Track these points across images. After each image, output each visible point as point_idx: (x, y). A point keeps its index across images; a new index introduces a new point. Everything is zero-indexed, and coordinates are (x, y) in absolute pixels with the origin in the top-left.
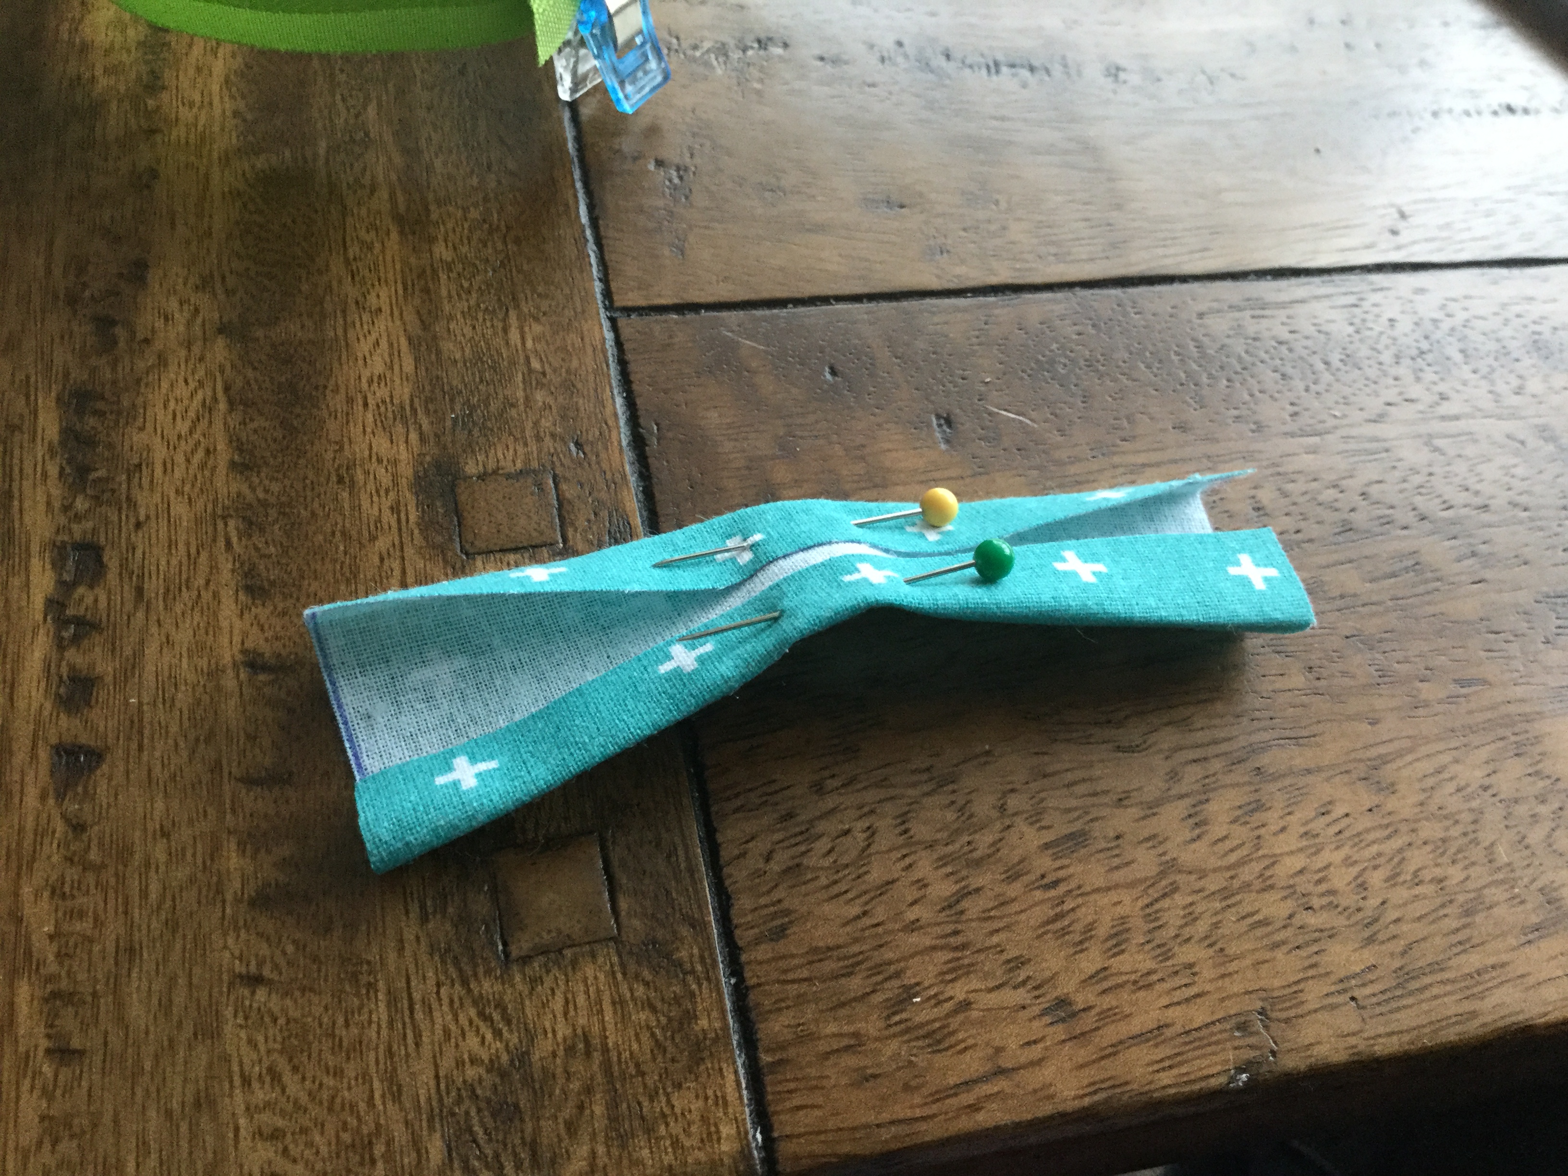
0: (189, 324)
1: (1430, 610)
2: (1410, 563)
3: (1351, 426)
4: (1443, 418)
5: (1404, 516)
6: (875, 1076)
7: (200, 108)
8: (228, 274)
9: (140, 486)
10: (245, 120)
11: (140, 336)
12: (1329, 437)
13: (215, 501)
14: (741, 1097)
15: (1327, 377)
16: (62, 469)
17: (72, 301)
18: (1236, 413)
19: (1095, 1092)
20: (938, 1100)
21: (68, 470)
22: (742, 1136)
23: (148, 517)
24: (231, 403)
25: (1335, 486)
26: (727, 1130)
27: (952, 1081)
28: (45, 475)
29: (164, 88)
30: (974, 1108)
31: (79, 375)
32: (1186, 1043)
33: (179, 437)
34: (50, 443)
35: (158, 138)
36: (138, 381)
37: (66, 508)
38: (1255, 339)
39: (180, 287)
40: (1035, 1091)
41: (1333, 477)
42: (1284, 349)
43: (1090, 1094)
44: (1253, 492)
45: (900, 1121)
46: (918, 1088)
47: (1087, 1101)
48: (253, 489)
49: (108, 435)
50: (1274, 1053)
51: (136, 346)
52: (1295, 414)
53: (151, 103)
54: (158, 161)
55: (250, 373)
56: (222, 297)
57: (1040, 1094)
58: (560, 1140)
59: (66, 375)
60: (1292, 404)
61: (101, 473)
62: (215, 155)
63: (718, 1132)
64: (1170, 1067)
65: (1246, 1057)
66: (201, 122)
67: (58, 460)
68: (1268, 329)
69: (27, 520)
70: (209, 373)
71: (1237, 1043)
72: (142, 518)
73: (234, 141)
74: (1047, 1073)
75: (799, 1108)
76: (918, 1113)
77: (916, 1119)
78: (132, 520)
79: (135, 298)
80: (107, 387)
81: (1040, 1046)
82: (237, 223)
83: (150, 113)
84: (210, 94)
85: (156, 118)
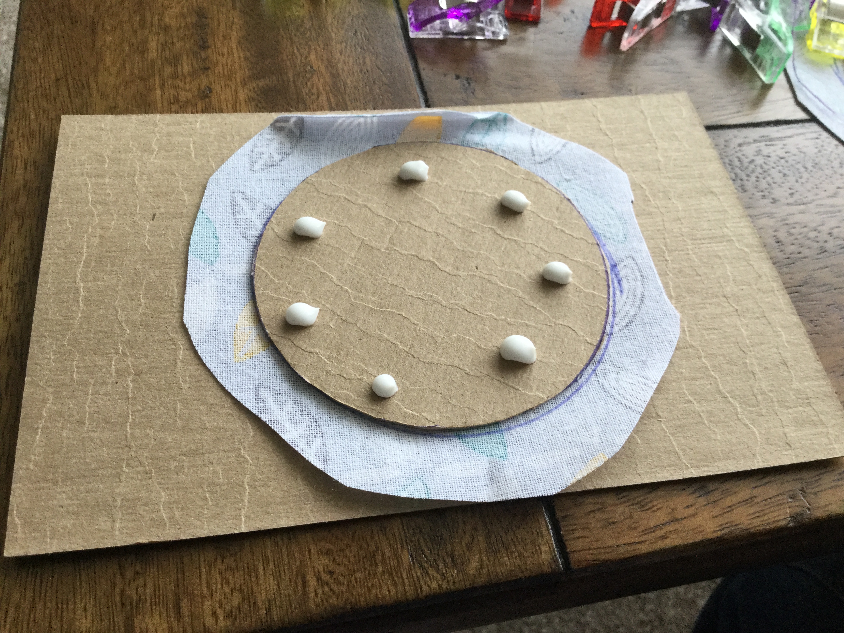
3: (820, 199)
6: (614, 523)
7: (228, 56)
10: (251, 62)
12: (810, 205)
14: (549, 533)
15: (805, 175)
18: (763, 194)
19: (723, 529)
20: (645, 534)
22: (552, 551)
25: (815, 230)
26: (544, 548)
27: (652, 524)
29: (209, 47)
30: (664, 537)
32: (765, 505)
35: (209, 72)
38: (768, 156)
40: (693, 529)
41: (814, 225)
42: (783, 161)
43: (721, 530)
44: (775, 234)
45: (628, 544)
46: (635, 528)
47: (719, 534)
50: (809, 509)
52: (792, 194)
53: (203, 55)
54: (210, 84)
57: (696, 531)
58: (464, 554)
60: (790, 189)
62: (238, 79)
63: (540, 549)
64: (759, 516)
65: (795, 511)
66: (229, 64)
68: (775, 151)
71: (790, 504)
73: (247, 73)
74: (698, 520)
75: (578, 538)
76: (637, 540)
77: (636, 543)
81: (694, 508)
83: (204, 60)
84: (232, 49)
85: (207, 62)
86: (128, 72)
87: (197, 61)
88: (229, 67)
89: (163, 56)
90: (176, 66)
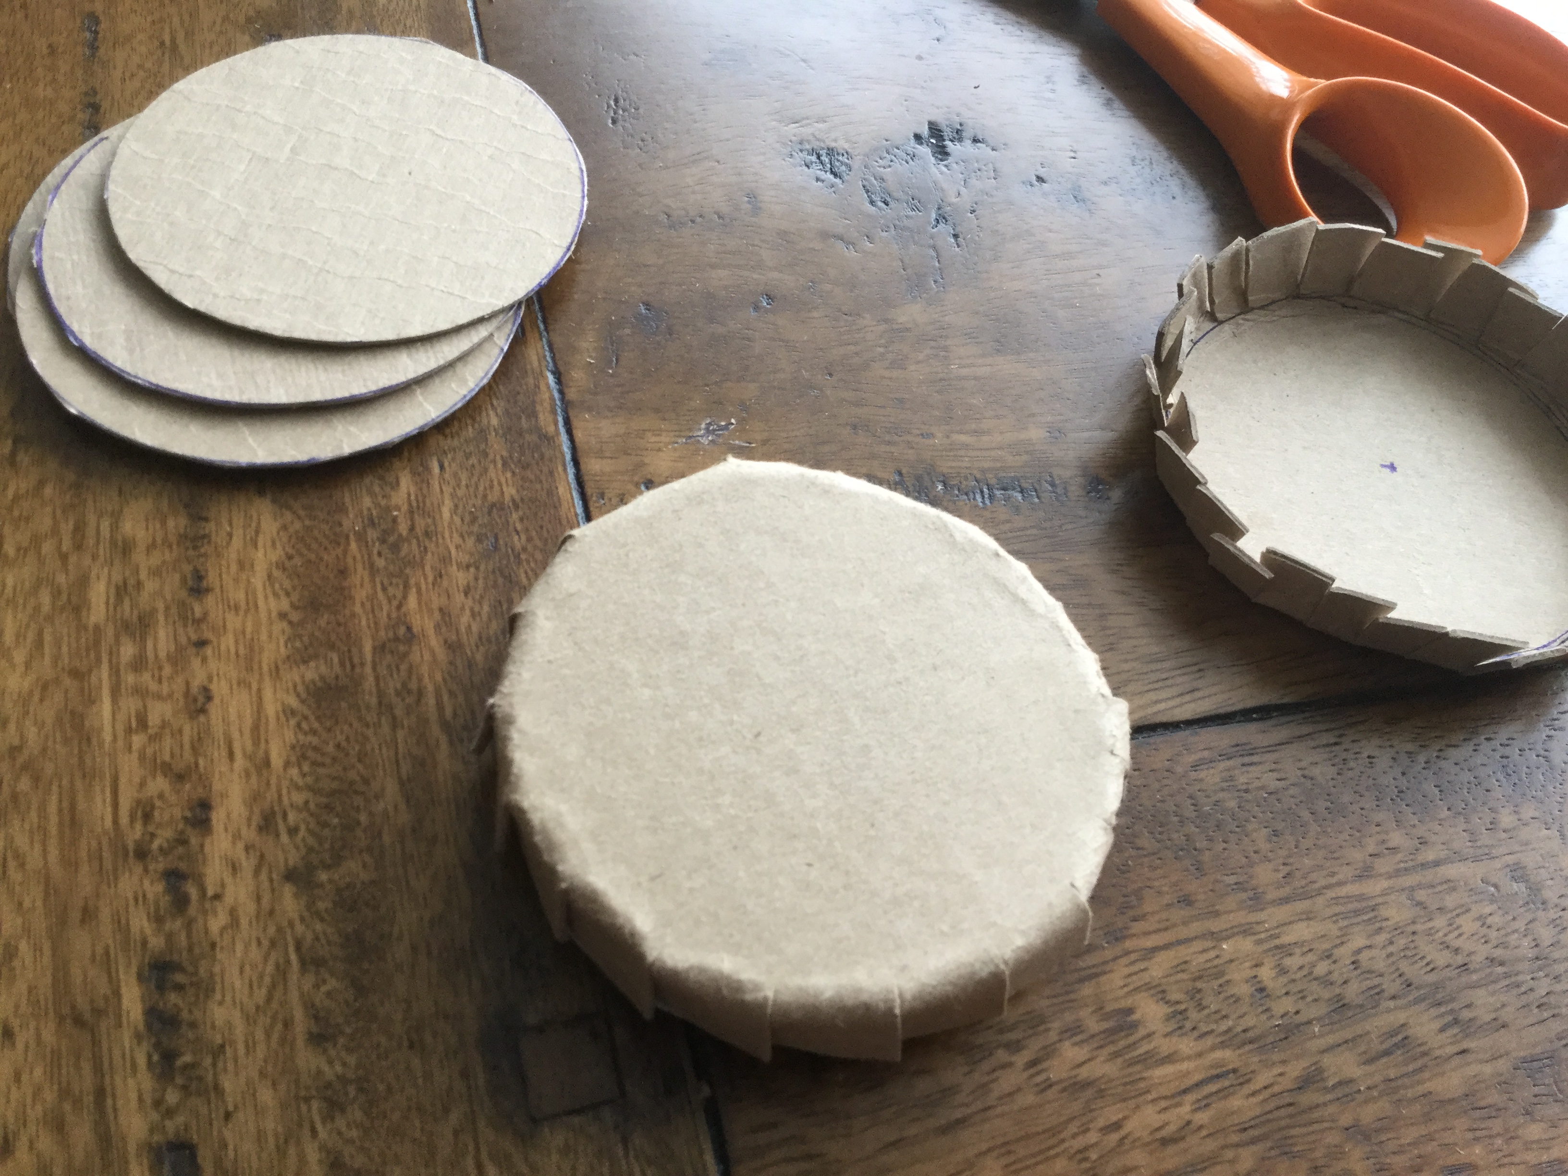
0: (257, 872)
1: (1420, 1089)
2: (1400, 1037)
3: (1340, 884)
4: (1424, 866)
5: (1391, 986)
7: (247, 611)
8: (288, 809)
9: (225, 1070)
10: (290, 623)
11: (210, 893)
12: (1320, 901)
13: (297, 1082)
16: (149, 1057)
17: (142, 854)
18: (1235, 880)
21: (156, 1058)
23: (236, 1107)
24: (303, 962)
25: (1328, 957)
28: (134, 1066)
29: (208, 590)
31: (156, 942)
33: (258, 1008)
34: (136, 1028)
35: (209, 651)
36: (213, 945)
37: (158, 1103)
38: (1247, 791)
39: (244, 831)
41: (1326, 946)
44: (1253, 973)
48: (330, 1062)
49: (190, 1012)
51: (208, 905)
52: (1288, 876)
53: (197, 608)
54: (210, 679)
55: (319, 927)
56: (285, 838)
59: (144, 943)
60: (1285, 864)
61: (187, 1058)
62: (265, 668)
66: (249, 630)
67: (146, 1046)
68: (1258, 778)
69: (122, 1119)
70: (280, 930)
72: (231, 1108)
73: (282, 650)
78: (222, 1112)
79: (202, 846)
80: (185, 953)
82: (293, 747)
83: (198, 622)
84: (254, 593)
85: (204, 627)
86: (47, 660)
87: (185, 626)
88: (248, 636)
89: (118, 617)
90: (143, 640)
